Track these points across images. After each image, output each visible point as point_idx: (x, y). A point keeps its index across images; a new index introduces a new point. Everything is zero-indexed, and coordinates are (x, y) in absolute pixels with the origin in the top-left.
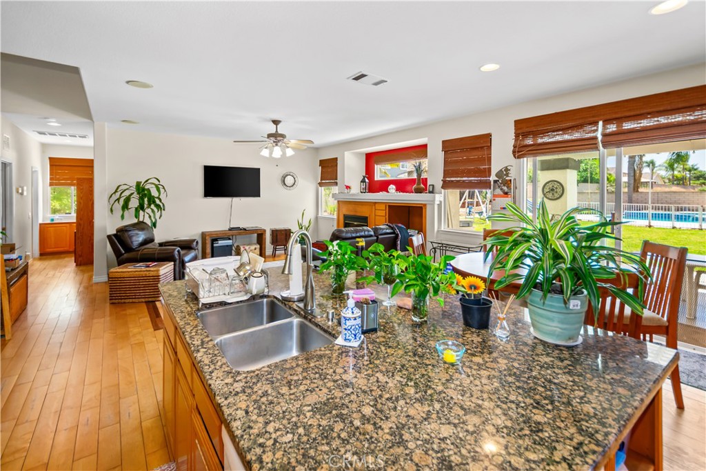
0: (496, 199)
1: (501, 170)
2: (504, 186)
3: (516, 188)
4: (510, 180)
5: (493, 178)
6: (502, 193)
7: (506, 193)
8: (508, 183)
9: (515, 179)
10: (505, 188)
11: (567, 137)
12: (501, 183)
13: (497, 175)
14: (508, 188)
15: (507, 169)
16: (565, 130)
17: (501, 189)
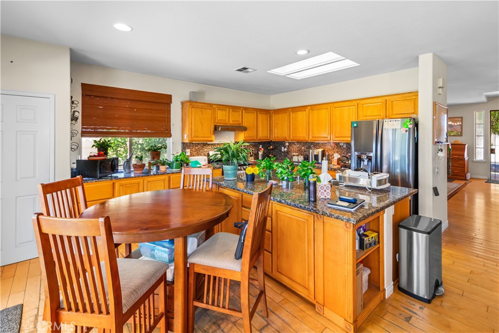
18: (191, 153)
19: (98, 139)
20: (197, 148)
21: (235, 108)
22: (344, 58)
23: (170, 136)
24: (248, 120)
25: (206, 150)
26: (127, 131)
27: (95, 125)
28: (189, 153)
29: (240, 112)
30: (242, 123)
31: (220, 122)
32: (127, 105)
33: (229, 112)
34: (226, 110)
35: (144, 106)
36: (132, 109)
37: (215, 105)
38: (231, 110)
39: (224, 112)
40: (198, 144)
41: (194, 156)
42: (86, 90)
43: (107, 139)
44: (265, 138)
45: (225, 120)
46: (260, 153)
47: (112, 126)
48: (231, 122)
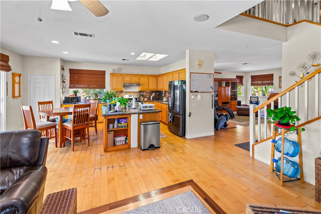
19: (74, 89)
21: (135, 75)
22: (155, 54)
23: (105, 88)
24: (143, 80)
26: (86, 86)
27: (74, 84)
29: (138, 77)
30: (139, 82)
31: (127, 82)
32: (87, 76)
33: (132, 77)
34: (130, 76)
35: (94, 76)
36: (88, 77)
37: (124, 74)
38: (133, 76)
39: (129, 77)
40: (118, 92)
42: (71, 71)
43: (77, 89)
44: (153, 89)
45: (130, 81)
46: (151, 96)
47: (80, 84)
48: (133, 82)
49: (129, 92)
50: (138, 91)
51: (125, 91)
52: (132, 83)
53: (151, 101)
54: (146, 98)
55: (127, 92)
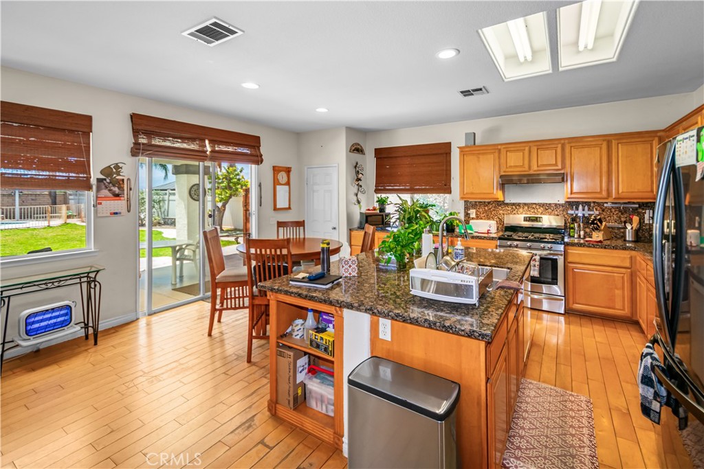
0: (104, 202)
1: (109, 167)
2: (114, 186)
3: (131, 189)
4: (123, 180)
5: (95, 175)
6: (110, 195)
7: (117, 195)
8: (119, 184)
9: (128, 179)
10: (116, 190)
11: (185, 146)
12: (109, 183)
13: (102, 172)
14: (119, 188)
15: (117, 167)
16: (183, 139)
17: (110, 190)
18: (476, 214)
20: (486, 208)
21: (546, 143)
23: (450, 192)
25: (501, 212)
26: (407, 188)
27: (385, 183)
28: (474, 214)
30: (564, 167)
31: (513, 169)
32: (408, 161)
33: (530, 152)
34: (524, 150)
36: (411, 165)
37: (501, 144)
39: (519, 154)
40: (489, 203)
41: (481, 219)
42: (379, 153)
43: (388, 195)
44: (640, 195)
45: (523, 166)
46: (629, 227)
47: (395, 183)
48: (535, 167)
49: (525, 204)
50: (562, 201)
51: (513, 201)
52: (531, 172)
53: (625, 248)
54: (597, 229)
55: (519, 205)
